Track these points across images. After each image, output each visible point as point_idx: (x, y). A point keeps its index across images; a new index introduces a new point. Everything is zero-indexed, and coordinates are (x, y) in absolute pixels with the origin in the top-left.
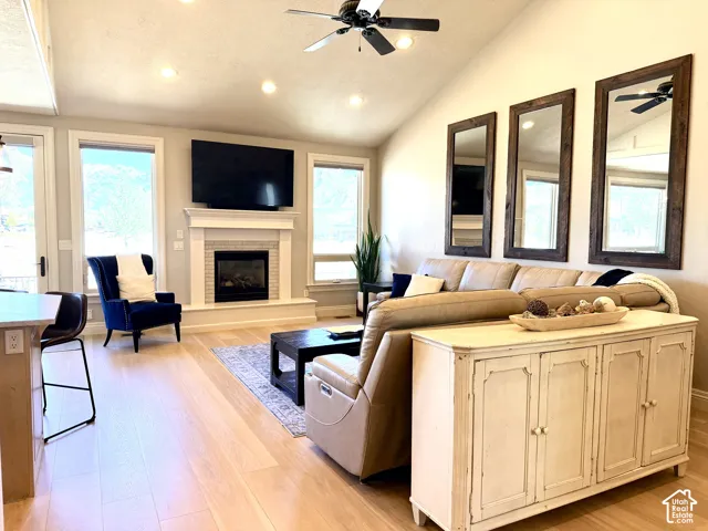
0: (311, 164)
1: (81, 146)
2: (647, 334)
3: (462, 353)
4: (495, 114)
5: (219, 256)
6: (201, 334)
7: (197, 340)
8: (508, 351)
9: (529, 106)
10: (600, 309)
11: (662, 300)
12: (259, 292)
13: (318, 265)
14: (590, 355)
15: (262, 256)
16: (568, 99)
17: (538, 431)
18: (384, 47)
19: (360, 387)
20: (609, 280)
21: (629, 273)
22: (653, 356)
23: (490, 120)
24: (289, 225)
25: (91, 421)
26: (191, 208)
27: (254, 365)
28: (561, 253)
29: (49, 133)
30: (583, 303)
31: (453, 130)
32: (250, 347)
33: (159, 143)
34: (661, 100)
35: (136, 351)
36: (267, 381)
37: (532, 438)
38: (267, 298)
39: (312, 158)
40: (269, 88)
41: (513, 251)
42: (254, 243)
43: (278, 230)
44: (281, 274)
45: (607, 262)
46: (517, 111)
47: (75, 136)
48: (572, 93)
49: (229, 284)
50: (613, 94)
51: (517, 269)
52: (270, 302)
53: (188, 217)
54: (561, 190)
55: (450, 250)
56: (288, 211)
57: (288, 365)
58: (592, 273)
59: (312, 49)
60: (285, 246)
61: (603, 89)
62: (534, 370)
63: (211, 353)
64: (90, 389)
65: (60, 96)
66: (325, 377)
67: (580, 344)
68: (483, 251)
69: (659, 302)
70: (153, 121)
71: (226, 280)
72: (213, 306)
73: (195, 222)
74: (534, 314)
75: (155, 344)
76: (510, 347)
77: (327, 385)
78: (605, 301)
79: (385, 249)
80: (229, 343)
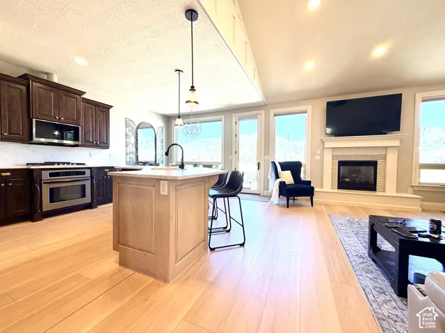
1: (275, 115)
5: (341, 164)
7: (323, 208)
12: (369, 186)
13: (424, 172)
15: (373, 164)
24: (397, 143)
25: (242, 245)
26: (325, 138)
27: (357, 234)
29: (263, 112)
32: (357, 220)
33: (309, 107)
35: (288, 207)
38: (375, 190)
42: (366, 156)
43: (386, 147)
47: (272, 112)
49: (347, 180)
52: (377, 193)
53: (323, 142)
56: (396, 134)
60: (392, 159)
63: (328, 217)
71: (346, 177)
72: (336, 191)
73: (327, 145)
75: (300, 206)
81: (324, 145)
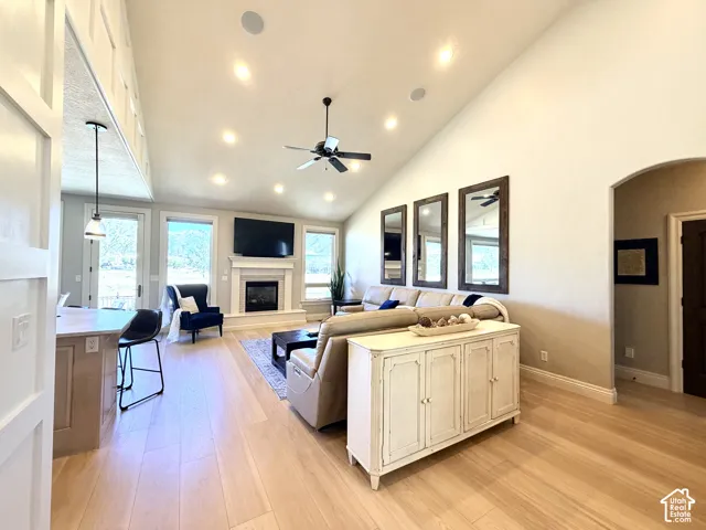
0: (304, 231)
1: (168, 220)
2: (491, 337)
3: (376, 353)
4: (406, 206)
5: (249, 285)
6: (235, 332)
7: (232, 335)
8: (406, 351)
9: (424, 202)
10: (462, 321)
11: (500, 314)
12: (272, 305)
13: (308, 289)
14: (456, 351)
15: (275, 284)
16: (444, 198)
17: (425, 401)
18: (342, 168)
19: (316, 371)
20: (470, 301)
21: (480, 297)
22: (495, 350)
23: (403, 209)
24: (291, 266)
25: (161, 393)
26: (233, 256)
27: (265, 352)
28: (443, 285)
29: (148, 212)
30: (453, 318)
31: (384, 214)
32: (263, 340)
33: (215, 220)
34: (496, 200)
35: (194, 343)
36: (270, 362)
37: (422, 406)
38: (277, 309)
39: (305, 228)
40: (279, 189)
41: (417, 283)
42: (270, 276)
43: (284, 269)
44: (286, 295)
45: (468, 290)
46: (418, 204)
47: (164, 214)
48: (447, 195)
49: (254, 301)
50: (469, 197)
51: (419, 293)
52: (279, 312)
53: (231, 262)
54: (442, 247)
55: (384, 281)
56: (291, 258)
57: (281, 353)
58: (460, 296)
59: (300, 168)
60: (288, 278)
61: (463, 193)
62: (422, 362)
63: (239, 344)
64: (161, 372)
65: (155, 191)
66: (297, 364)
67: (451, 345)
68: (401, 282)
69: (498, 315)
70: (212, 207)
71: (252, 299)
72: (244, 314)
73: (235, 265)
74: (423, 325)
75: (207, 338)
76: (407, 348)
77: (298, 368)
78: (466, 316)
79: (347, 280)
80: (252, 337)
81: (231, 265)
